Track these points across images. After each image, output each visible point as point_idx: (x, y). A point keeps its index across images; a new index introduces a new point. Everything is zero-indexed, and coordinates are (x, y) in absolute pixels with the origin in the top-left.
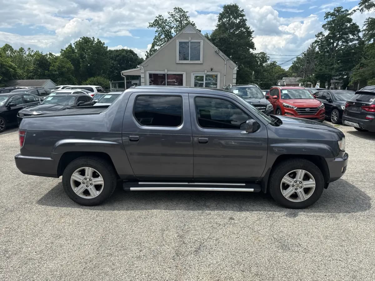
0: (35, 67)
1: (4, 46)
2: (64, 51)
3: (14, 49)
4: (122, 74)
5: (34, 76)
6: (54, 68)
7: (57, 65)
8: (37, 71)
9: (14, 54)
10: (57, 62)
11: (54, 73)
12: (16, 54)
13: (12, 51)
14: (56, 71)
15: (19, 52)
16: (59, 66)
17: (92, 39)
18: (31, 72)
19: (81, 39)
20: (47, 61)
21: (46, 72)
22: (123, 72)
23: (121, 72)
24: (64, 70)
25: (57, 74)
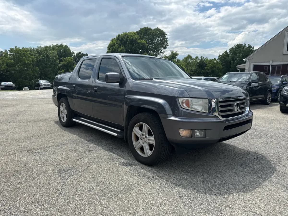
0: (196, 68)
1: (187, 56)
2: (221, 55)
3: (193, 58)
4: (237, 68)
5: (194, 74)
6: (208, 68)
7: (210, 66)
8: (197, 70)
9: (192, 60)
10: (211, 64)
11: (207, 71)
12: (193, 61)
13: (191, 59)
14: (209, 70)
15: (195, 59)
16: (211, 67)
17: (244, 45)
18: (193, 71)
19: (235, 46)
20: (204, 63)
21: (202, 71)
22: (238, 66)
23: (237, 66)
24: (215, 69)
25: (209, 72)
